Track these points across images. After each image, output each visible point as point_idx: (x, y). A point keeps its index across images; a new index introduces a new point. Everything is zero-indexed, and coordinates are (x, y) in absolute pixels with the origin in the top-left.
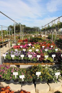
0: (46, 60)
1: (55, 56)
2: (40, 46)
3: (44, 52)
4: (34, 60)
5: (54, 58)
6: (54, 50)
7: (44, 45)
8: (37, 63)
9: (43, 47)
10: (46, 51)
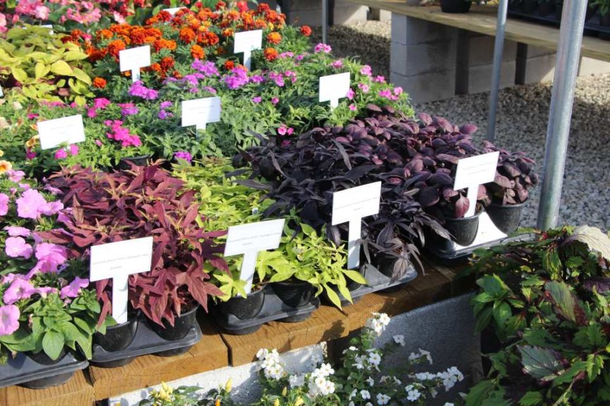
0: (245, 290)
1: (373, 209)
2: (76, 52)
3: (167, 141)
4: (53, 347)
5: (355, 233)
6: (297, 100)
7: (135, 42)
8: (105, 377)
9: (134, 60)
10: (192, 132)
